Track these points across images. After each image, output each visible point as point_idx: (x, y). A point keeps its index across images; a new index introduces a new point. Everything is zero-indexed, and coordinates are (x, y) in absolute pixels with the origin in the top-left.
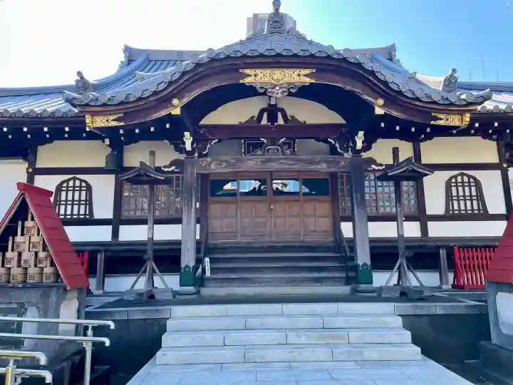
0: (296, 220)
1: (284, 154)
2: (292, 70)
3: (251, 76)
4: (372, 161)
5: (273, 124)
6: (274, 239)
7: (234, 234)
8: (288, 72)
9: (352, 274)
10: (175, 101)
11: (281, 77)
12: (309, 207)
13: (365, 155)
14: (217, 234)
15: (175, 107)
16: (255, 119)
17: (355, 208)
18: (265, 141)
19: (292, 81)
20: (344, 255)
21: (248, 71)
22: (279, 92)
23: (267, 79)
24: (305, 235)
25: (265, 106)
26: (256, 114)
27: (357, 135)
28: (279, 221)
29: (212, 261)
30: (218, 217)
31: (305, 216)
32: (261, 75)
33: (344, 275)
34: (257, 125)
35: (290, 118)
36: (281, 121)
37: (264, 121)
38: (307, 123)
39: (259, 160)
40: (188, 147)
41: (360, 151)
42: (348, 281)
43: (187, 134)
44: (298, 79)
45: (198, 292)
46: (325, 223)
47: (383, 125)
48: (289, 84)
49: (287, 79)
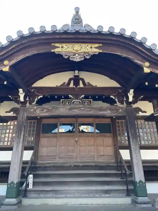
0: (92, 148)
1: (83, 105)
2: (87, 45)
3: (59, 47)
4: (139, 110)
5: (76, 86)
6: (79, 160)
7: (54, 157)
8: (84, 45)
9: (131, 187)
10: (6, 62)
11: (79, 49)
12: (100, 140)
13: (134, 106)
14: (44, 157)
15: (6, 66)
16: (66, 84)
17: (131, 140)
18: (72, 97)
19: (86, 51)
20: (124, 172)
21: (57, 45)
22: (78, 57)
23: (70, 50)
24: (98, 158)
25: (72, 77)
26: (67, 81)
27: (129, 92)
28: (82, 148)
29: (35, 176)
30: (46, 147)
31: (97, 146)
32: (66, 47)
33: (125, 188)
34: (67, 87)
35: (87, 84)
36: (81, 85)
37: (72, 85)
38: (97, 86)
39: (68, 108)
40: (22, 99)
41: (131, 103)
42: (128, 193)
43: (21, 90)
44: (90, 50)
45: (20, 202)
46: (110, 151)
47: (147, 84)
48: (85, 53)
49: (83, 50)
